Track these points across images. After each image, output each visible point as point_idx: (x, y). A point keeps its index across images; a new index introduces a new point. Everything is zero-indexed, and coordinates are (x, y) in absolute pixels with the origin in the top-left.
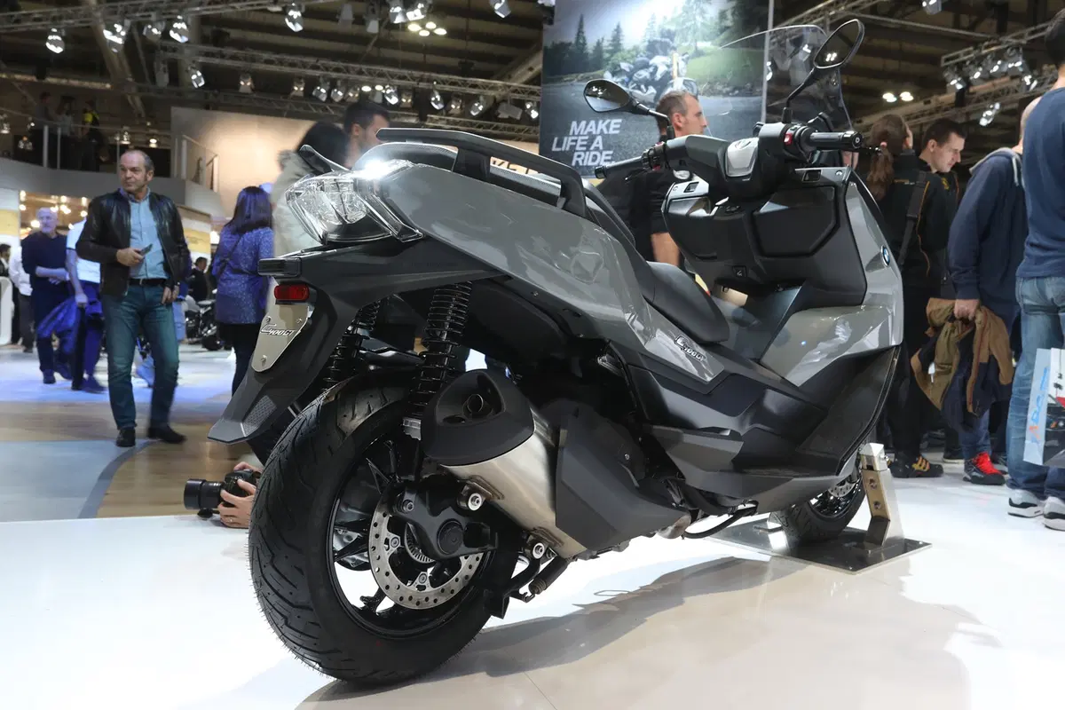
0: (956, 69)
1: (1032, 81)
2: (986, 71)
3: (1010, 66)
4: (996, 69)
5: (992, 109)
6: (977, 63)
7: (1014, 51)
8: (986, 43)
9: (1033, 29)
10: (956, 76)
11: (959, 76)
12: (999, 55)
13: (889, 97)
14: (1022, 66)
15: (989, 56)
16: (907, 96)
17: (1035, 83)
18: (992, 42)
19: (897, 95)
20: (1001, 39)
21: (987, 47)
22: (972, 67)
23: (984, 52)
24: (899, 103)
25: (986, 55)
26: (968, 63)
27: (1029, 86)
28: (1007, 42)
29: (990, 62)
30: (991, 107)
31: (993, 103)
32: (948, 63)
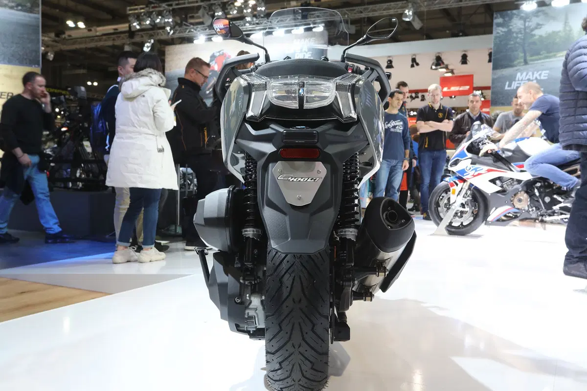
0: (136, 17)
1: (170, 30)
2: (153, 21)
3: (166, 20)
4: (158, 21)
5: (150, 42)
6: (148, 15)
7: (168, 13)
8: (153, 5)
9: (177, 2)
10: (136, 21)
11: (138, 21)
12: (160, 14)
13: (70, 23)
14: (172, 22)
15: (154, 13)
16: (81, 25)
17: (172, 32)
18: (156, 5)
19: (75, 23)
20: (160, 4)
21: (153, 7)
22: (145, 17)
23: (151, 10)
24: (77, 28)
25: (152, 12)
26: (142, 14)
27: (169, 33)
28: (164, 7)
29: (155, 16)
30: (149, 41)
31: (150, 39)
32: (131, 12)
